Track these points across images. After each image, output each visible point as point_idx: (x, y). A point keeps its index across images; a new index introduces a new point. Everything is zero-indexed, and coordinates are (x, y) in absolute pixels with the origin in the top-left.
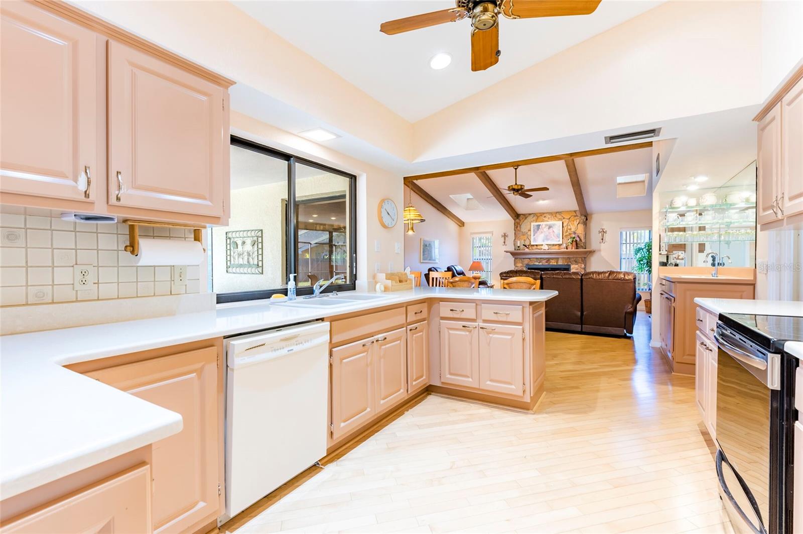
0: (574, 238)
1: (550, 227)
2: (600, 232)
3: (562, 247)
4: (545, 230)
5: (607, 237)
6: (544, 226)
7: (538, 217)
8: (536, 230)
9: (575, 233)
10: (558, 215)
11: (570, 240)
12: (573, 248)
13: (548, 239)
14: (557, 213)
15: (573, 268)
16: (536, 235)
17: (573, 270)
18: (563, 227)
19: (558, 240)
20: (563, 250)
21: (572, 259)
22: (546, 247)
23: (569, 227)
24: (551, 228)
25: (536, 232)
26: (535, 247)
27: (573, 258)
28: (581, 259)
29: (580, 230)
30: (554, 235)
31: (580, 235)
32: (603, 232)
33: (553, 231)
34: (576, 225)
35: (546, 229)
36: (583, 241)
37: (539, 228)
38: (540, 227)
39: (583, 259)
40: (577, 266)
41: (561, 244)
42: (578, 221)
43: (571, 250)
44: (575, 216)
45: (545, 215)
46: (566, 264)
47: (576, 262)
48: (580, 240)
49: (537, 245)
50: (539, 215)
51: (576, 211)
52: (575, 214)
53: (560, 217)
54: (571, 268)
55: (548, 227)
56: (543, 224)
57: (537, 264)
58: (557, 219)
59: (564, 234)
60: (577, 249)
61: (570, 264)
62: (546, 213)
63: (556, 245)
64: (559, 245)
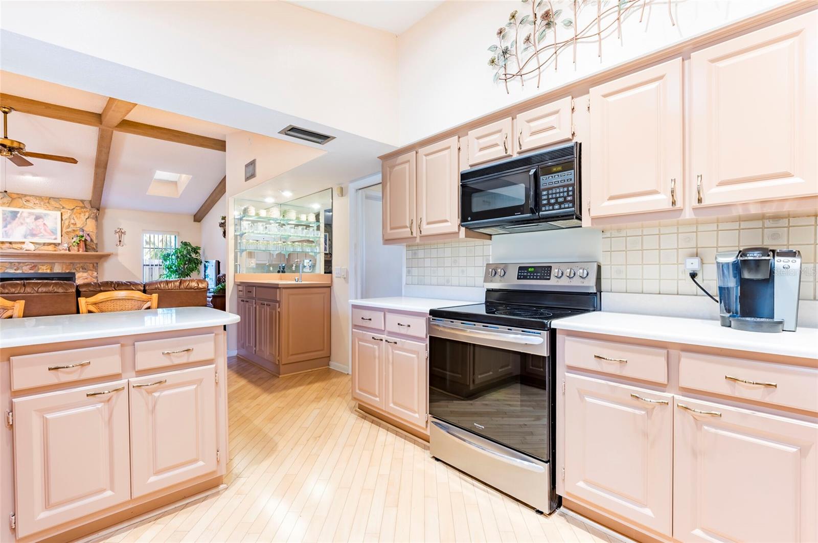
0: (82, 237)
1: (37, 218)
2: (116, 232)
3: (60, 247)
4: (28, 220)
5: (125, 238)
6: (25, 215)
7: (13, 199)
8: (8, 219)
9: (83, 231)
10: (52, 202)
11: (76, 240)
12: (81, 249)
13: (34, 235)
14: (50, 198)
15: (79, 278)
16: (9, 226)
17: (79, 281)
18: (62, 219)
19: (54, 237)
20: (63, 252)
21: (78, 265)
22: (32, 247)
23: (72, 221)
24: (41, 220)
25: (10, 223)
26: (8, 245)
27: (79, 263)
28: (91, 265)
29: (90, 227)
30: (45, 230)
31: (91, 234)
32: (121, 233)
33: (44, 224)
34: (85, 220)
35: (30, 220)
36: (95, 242)
37: (16, 217)
38: (19, 215)
39: (95, 265)
40: (85, 275)
41: (59, 244)
42: (87, 215)
43: (78, 253)
44: (82, 207)
45: (28, 198)
46: (67, 271)
47: (84, 269)
48: (92, 240)
49: (10, 243)
50: (15, 196)
51: (85, 201)
52: (81, 205)
53: (57, 205)
54: (76, 277)
55: (34, 217)
56: (24, 212)
57: (12, 271)
58: (50, 208)
59: (64, 230)
60: (86, 251)
61: (73, 271)
62: (30, 196)
63: (50, 244)
64: (54, 244)
